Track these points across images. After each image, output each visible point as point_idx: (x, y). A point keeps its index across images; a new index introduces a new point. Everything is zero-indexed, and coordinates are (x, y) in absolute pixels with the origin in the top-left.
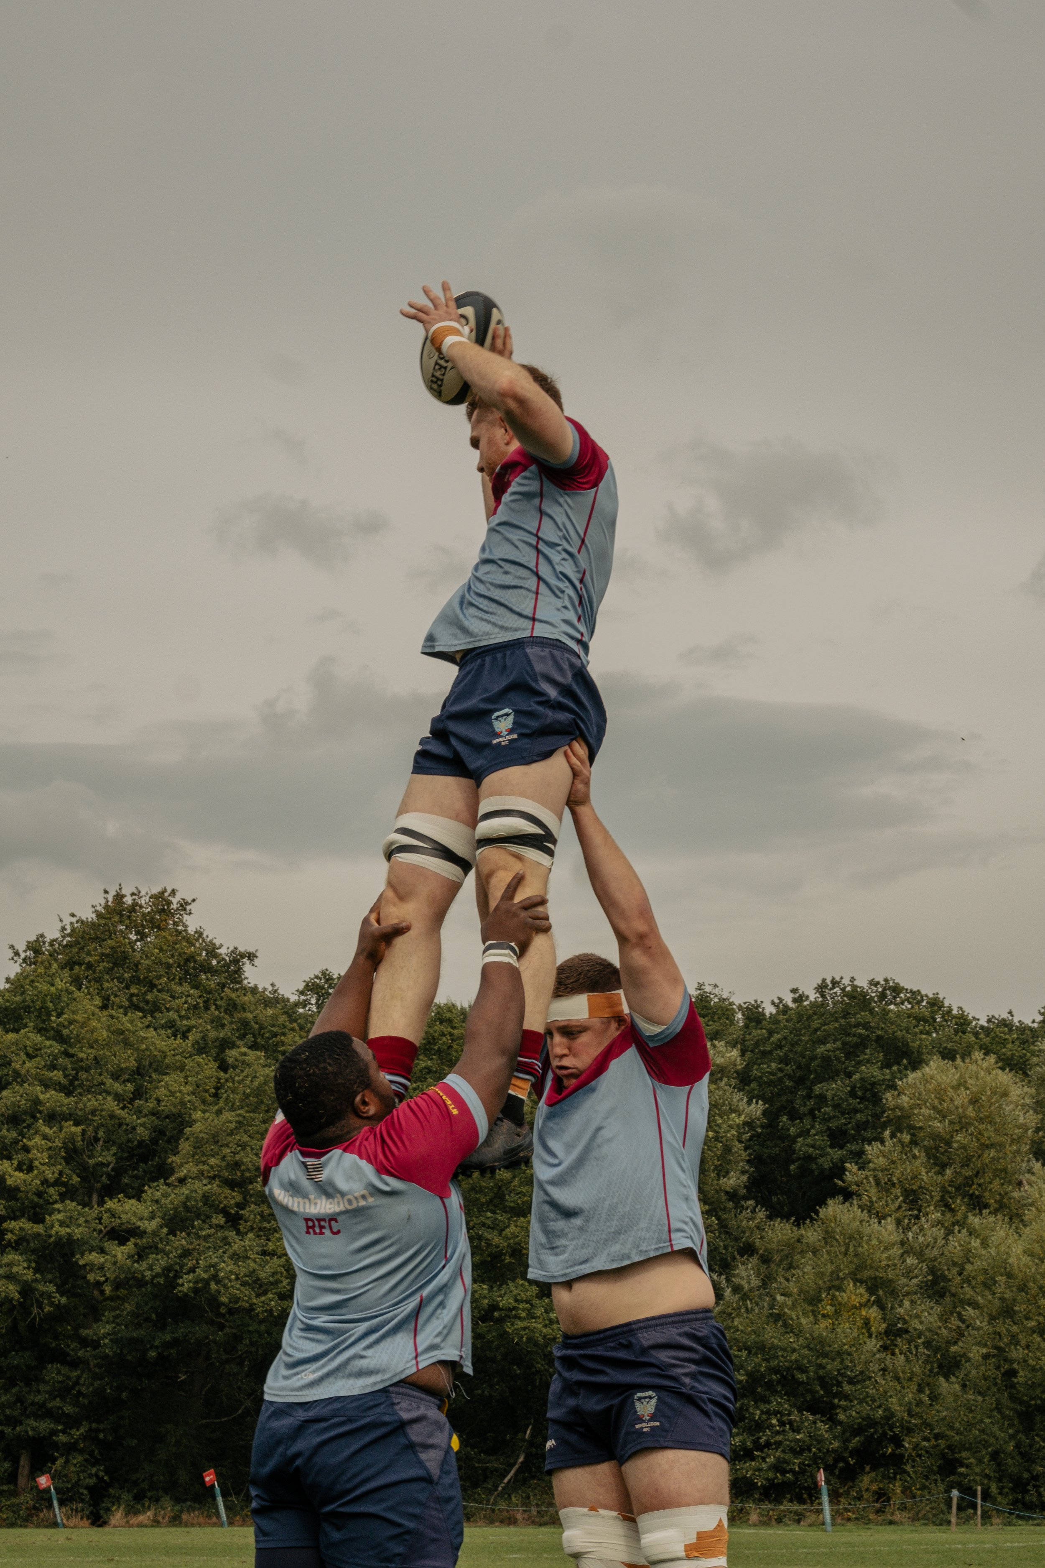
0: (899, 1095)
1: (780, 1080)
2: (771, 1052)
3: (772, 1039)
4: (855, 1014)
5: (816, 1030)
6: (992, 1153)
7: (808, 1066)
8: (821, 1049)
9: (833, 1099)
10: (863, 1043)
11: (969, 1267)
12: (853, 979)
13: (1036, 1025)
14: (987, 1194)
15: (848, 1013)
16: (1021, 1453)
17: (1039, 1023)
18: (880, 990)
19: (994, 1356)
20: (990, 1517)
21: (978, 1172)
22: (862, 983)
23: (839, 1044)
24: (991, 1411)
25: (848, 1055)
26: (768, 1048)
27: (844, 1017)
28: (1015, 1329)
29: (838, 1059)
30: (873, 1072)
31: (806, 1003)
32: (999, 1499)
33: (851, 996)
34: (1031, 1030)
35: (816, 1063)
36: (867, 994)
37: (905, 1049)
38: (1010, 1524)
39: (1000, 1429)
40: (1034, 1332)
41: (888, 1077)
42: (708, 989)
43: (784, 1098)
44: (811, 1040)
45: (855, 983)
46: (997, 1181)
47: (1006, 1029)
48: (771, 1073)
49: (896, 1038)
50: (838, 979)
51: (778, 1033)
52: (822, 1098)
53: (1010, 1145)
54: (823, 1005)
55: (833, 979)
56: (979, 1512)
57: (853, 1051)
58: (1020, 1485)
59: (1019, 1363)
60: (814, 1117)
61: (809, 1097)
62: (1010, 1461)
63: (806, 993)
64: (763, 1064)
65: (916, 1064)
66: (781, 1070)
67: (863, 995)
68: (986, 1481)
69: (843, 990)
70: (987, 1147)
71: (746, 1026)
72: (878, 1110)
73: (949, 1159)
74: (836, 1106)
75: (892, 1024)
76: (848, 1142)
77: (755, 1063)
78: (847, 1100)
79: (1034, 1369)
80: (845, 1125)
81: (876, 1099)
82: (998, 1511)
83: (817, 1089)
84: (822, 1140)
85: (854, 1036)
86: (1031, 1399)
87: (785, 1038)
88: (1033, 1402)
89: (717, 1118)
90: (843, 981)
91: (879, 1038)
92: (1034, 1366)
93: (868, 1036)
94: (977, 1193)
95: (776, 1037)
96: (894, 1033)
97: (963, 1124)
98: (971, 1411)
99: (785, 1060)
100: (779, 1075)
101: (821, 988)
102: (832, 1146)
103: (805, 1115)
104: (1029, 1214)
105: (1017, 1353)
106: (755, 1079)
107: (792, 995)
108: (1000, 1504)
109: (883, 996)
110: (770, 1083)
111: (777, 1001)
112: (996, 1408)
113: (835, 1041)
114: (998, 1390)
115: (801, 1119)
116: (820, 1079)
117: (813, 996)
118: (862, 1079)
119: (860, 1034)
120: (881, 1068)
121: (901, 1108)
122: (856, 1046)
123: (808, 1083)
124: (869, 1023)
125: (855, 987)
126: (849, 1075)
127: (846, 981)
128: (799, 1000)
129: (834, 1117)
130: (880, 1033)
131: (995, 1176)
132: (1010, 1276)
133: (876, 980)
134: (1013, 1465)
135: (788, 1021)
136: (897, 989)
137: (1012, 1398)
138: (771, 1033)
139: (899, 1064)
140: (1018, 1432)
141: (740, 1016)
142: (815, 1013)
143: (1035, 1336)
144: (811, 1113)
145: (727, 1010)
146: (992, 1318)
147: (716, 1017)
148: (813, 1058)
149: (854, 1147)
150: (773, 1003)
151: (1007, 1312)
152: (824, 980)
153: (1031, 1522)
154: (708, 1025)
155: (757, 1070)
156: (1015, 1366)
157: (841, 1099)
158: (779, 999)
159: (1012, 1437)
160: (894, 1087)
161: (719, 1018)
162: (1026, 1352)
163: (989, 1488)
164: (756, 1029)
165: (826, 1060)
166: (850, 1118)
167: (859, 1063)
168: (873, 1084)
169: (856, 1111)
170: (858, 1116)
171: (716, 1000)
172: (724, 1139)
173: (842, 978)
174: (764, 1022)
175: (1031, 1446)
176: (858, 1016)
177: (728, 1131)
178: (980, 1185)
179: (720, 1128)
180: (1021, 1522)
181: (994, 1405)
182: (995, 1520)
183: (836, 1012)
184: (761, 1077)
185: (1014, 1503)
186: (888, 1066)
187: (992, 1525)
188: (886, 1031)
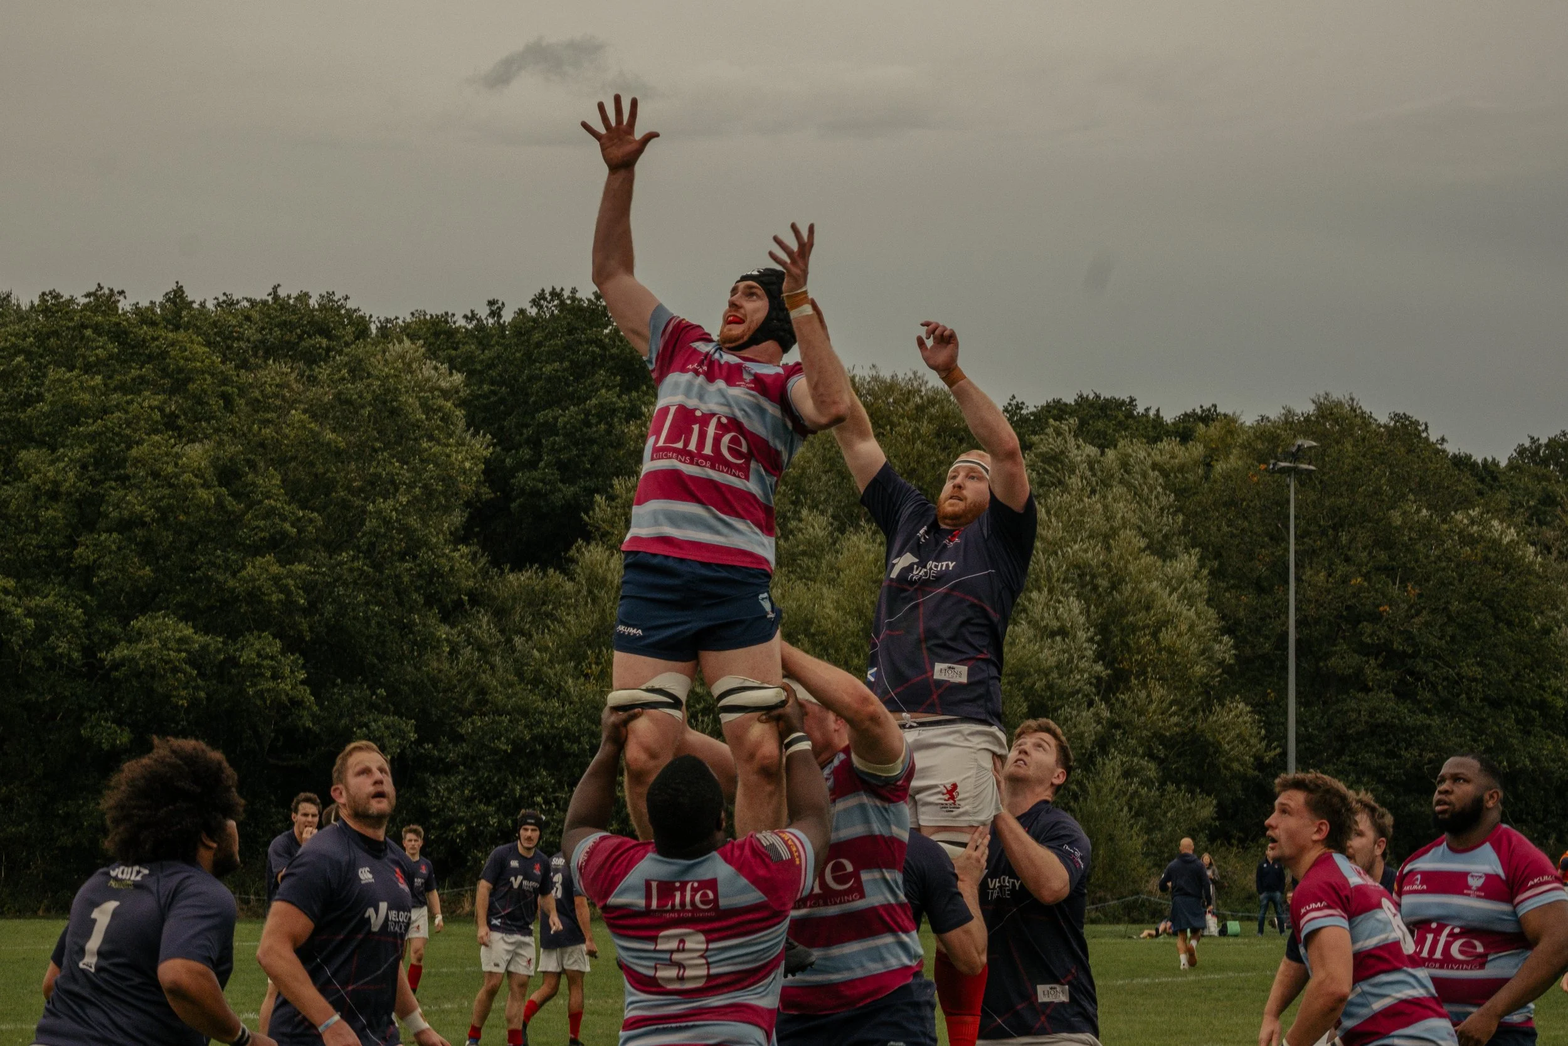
9: (564, 427)
23: (566, 364)
35: (540, 384)
41: (628, 404)
55: (554, 289)
66: (494, 393)
78: (581, 430)
84: (553, 474)
87: (499, 357)
99: (499, 382)
101: (538, 300)
107: (488, 308)
111: (469, 315)
117: (530, 310)
128: (498, 313)
129: (565, 448)
148: (535, 379)
152: (543, 290)
157: (574, 427)
173: (561, 290)
186: (627, 390)
188: (621, 350)
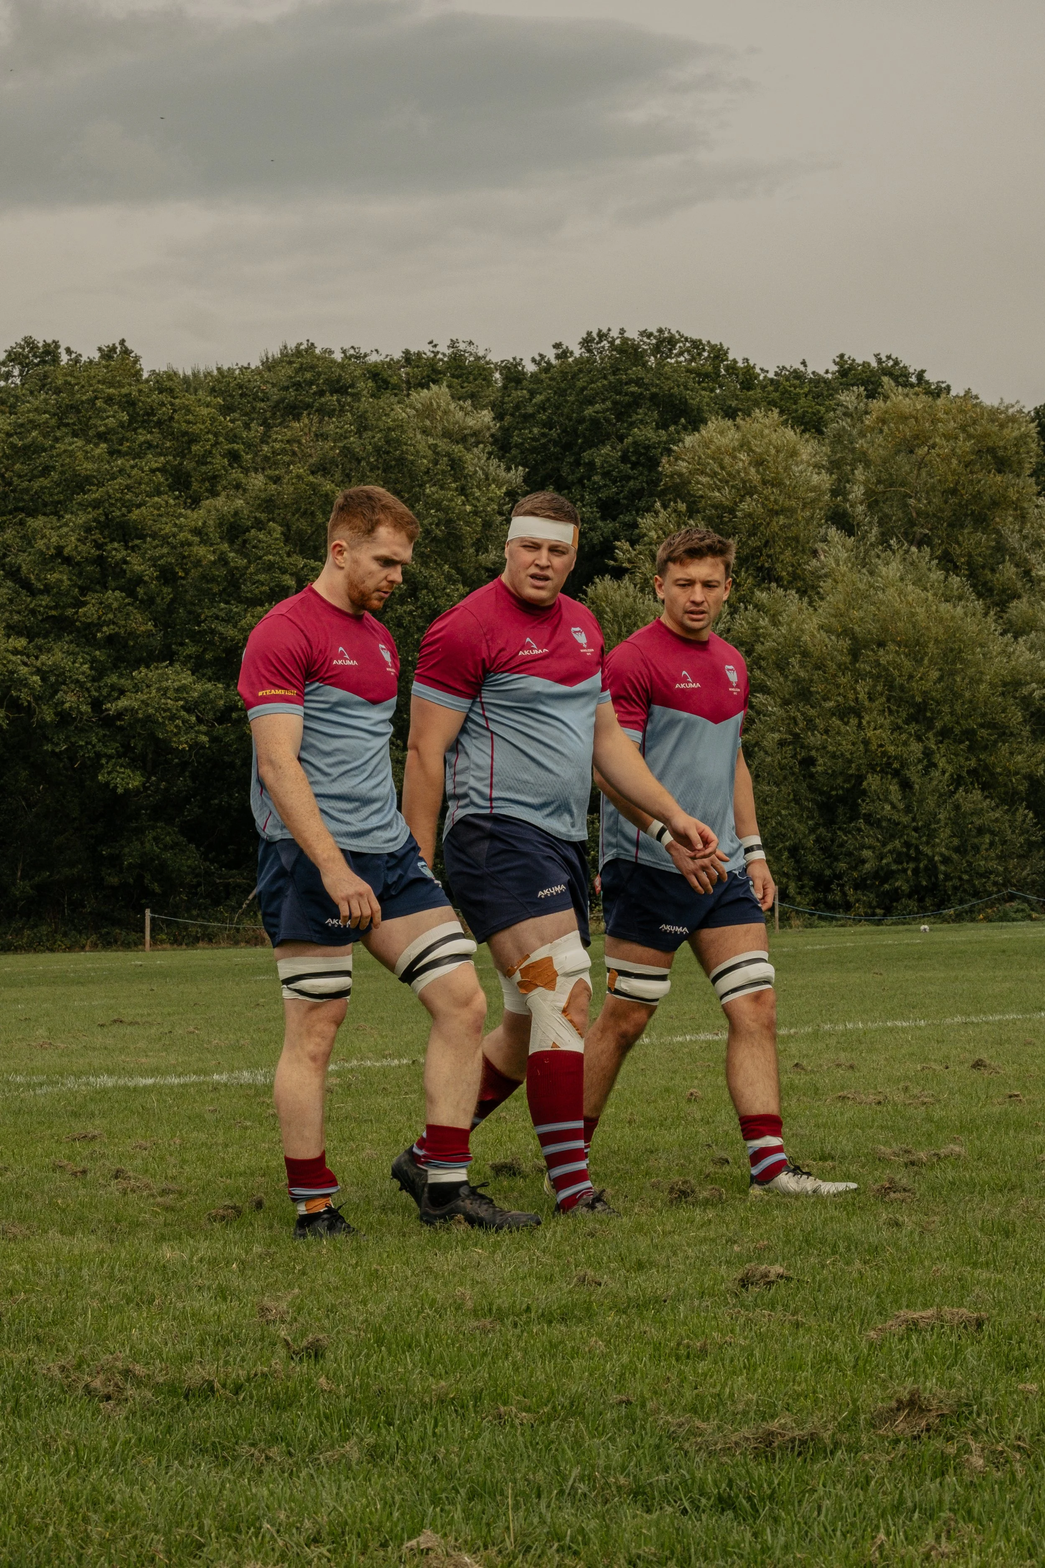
0: (676, 459)
1: (544, 446)
2: (532, 416)
3: (534, 401)
4: (626, 370)
5: (584, 389)
6: (782, 520)
7: (575, 430)
8: (589, 411)
9: (602, 467)
10: (636, 402)
11: (759, 648)
12: (622, 331)
13: (830, 376)
14: (778, 566)
15: (618, 369)
16: (821, 849)
17: (833, 373)
18: (654, 341)
19: (790, 744)
20: (788, 919)
21: (767, 542)
22: (632, 334)
23: (608, 404)
24: (788, 802)
25: (620, 417)
26: (530, 410)
27: (614, 373)
28: (812, 712)
29: (607, 420)
30: (646, 433)
31: (570, 360)
32: (798, 899)
33: (621, 350)
34: (825, 381)
35: (584, 426)
36: (639, 346)
37: (683, 407)
38: (811, 926)
39: (799, 822)
40: (833, 714)
41: (664, 439)
42: (462, 346)
43: (550, 466)
44: (577, 400)
45: (626, 335)
46: (788, 552)
47: (797, 382)
48: (534, 439)
49: (672, 395)
50: (605, 331)
51: (541, 394)
52: (591, 465)
53: (802, 510)
54: (590, 361)
55: (600, 331)
56: (777, 915)
57: (623, 411)
58: (822, 884)
59: (817, 750)
60: (583, 486)
61: (577, 463)
62: (810, 858)
63: (570, 349)
64: (524, 428)
65: (696, 422)
66: (544, 435)
67: (636, 347)
68: (785, 880)
69: (612, 343)
70: (777, 513)
71: (505, 387)
72: (654, 476)
73: (735, 528)
74: (606, 475)
75: (668, 379)
76: (621, 513)
77: (515, 428)
78: (618, 467)
79: (834, 756)
80: (617, 494)
81: (654, 463)
82: (797, 912)
83: (586, 456)
85: (626, 394)
86: (832, 789)
87: (548, 400)
88: (834, 793)
89: (476, 490)
90: (612, 334)
91: (654, 396)
92: (834, 752)
93: (641, 394)
94: (766, 565)
95: (539, 398)
96: (670, 389)
97: (748, 491)
98: (767, 803)
99: (549, 424)
100: (543, 441)
101: (587, 342)
102: (603, 518)
103: (573, 484)
104: (825, 585)
105: (814, 739)
106: (517, 446)
107: (555, 351)
108: (799, 904)
109: (657, 349)
110: (533, 450)
111: (538, 358)
112: (794, 799)
113: (604, 401)
114: (796, 781)
115: (569, 488)
116: (590, 444)
117: (577, 351)
118: (635, 443)
119: (633, 393)
120: (658, 428)
121: (680, 475)
122: (629, 405)
123: (576, 449)
124: (642, 379)
125: (625, 340)
126: (621, 439)
127: (615, 333)
128: (564, 355)
129: (605, 486)
130: (654, 390)
131: (787, 546)
132: (805, 654)
133: (649, 330)
134: (813, 862)
135: (551, 379)
136: (672, 341)
137: (810, 787)
138: (533, 394)
139: (676, 423)
140: (817, 825)
141: (497, 375)
142: (580, 371)
143: (834, 719)
144: (580, 481)
145: (484, 369)
146: (786, 703)
147: (471, 378)
148: (581, 421)
149: (627, 519)
150: (534, 360)
151: (803, 694)
153: (834, 922)
154: (462, 387)
155: (518, 436)
156: (813, 753)
157: (611, 465)
158: (541, 355)
159: (812, 830)
160: (669, 451)
161: (475, 379)
162: (825, 737)
163: (787, 888)
164: (516, 389)
165: (595, 423)
166: (622, 486)
167: (632, 425)
168: (648, 448)
169: (629, 478)
170: (631, 483)
171: (472, 359)
172: (483, 514)
173: (609, 330)
174: (525, 383)
175: (833, 841)
176: (630, 372)
177: (488, 505)
178: (769, 556)
179: (479, 501)
180: (823, 923)
181: (791, 797)
182: (795, 922)
183: (604, 368)
184: (522, 444)
185: (815, 903)
186: (665, 427)
187: (791, 927)
188: (661, 388)
